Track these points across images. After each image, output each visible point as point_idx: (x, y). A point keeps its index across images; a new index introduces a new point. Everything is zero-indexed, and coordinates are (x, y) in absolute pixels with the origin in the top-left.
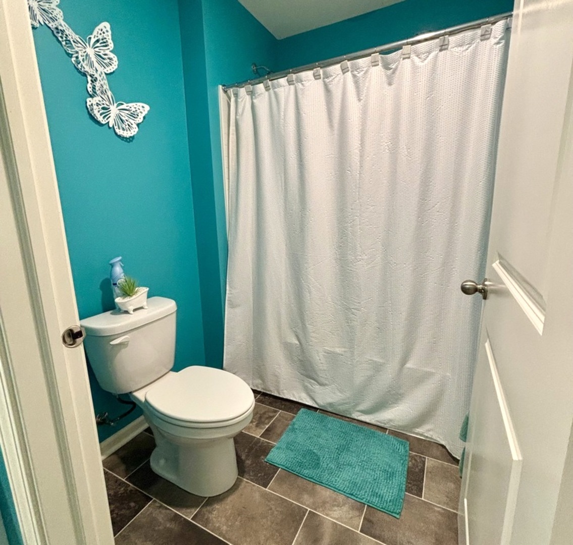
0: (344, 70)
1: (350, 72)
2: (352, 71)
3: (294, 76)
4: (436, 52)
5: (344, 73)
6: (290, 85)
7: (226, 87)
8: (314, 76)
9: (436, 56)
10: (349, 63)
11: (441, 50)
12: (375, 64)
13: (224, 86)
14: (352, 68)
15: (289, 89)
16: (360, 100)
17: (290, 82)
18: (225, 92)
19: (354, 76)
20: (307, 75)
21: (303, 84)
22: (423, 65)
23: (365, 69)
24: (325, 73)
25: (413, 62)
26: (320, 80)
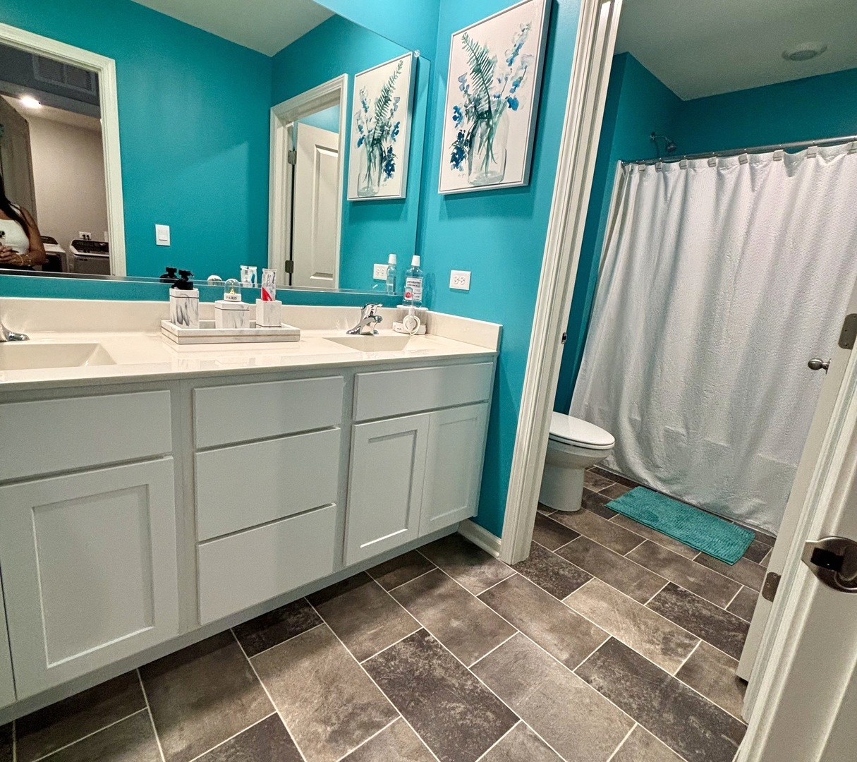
0: (742, 162)
1: (748, 164)
2: (750, 163)
3: (687, 162)
4: (844, 155)
5: (741, 164)
6: (681, 169)
7: (626, 162)
8: (709, 164)
9: (843, 158)
10: (748, 156)
11: (848, 154)
12: (777, 159)
13: (622, 161)
14: (751, 160)
15: (680, 174)
16: (753, 191)
17: (682, 167)
18: (623, 166)
19: (752, 168)
20: (702, 163)
21: (695, 170)
22: (827, 166)
23: (765, 163)
24: (720, 163)
25: (817, 161)
26: (715, 168)
